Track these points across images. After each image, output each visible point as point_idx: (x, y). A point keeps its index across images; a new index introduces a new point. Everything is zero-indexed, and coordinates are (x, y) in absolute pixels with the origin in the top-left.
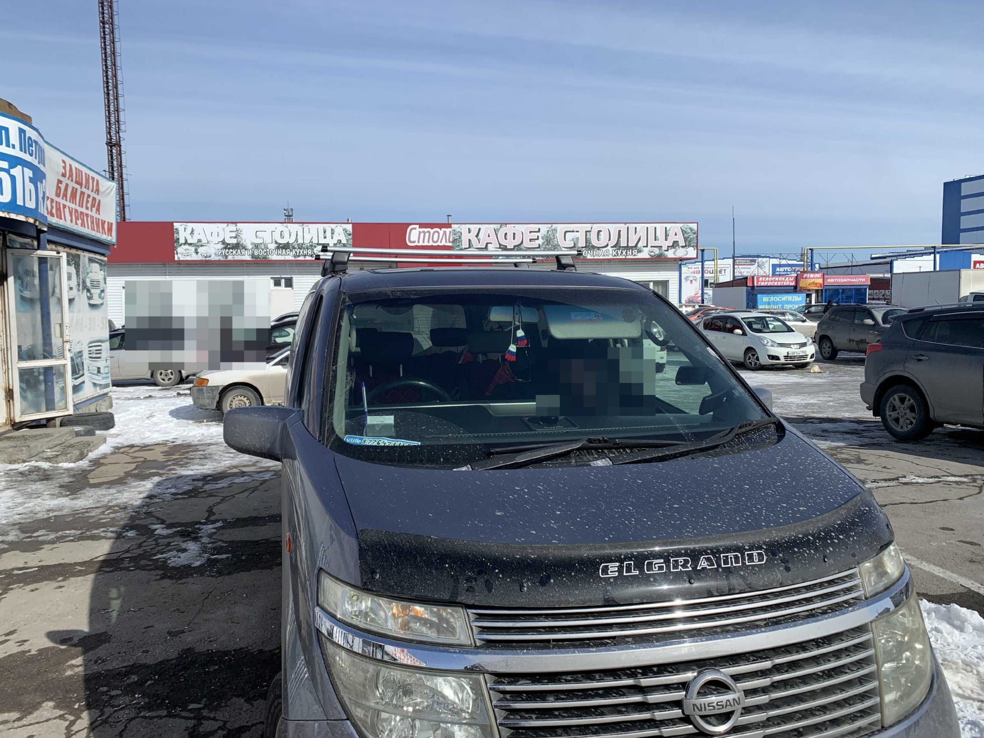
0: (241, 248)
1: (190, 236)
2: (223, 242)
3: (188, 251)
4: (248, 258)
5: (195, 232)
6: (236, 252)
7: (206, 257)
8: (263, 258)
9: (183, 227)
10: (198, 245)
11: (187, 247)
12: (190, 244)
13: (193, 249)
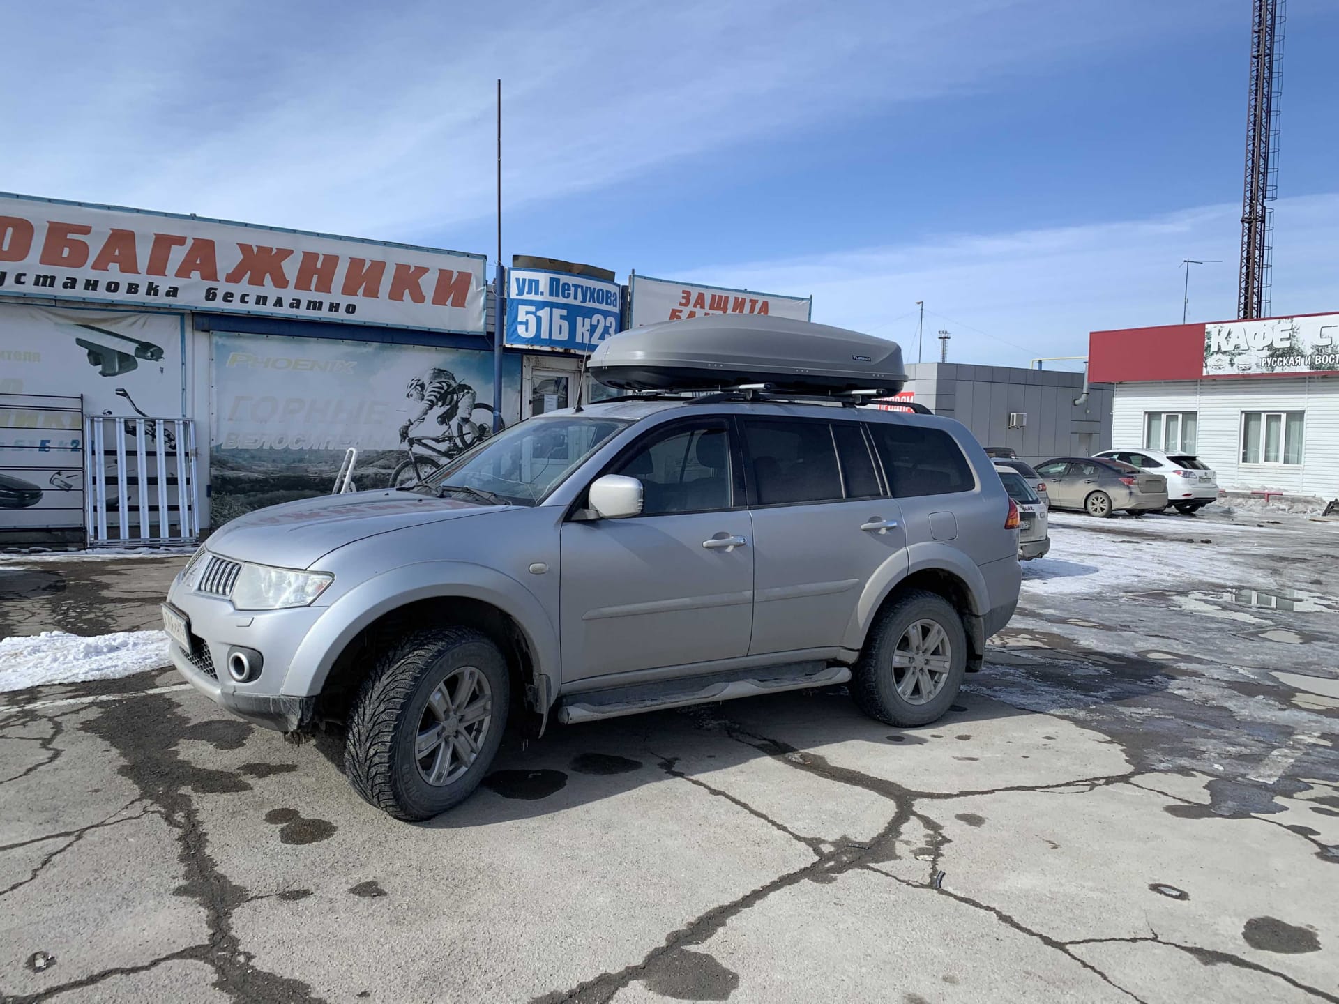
0: (1295, 354)
1: (1225, 341)
2: (1270, 347)
3: (1220, 362)
4: (1306, 369)
5: (1231, 336)
6: (1288, 362)
7: (1244, 370)
8: (1329, 368)
9: (1217, 329)
10: (1236, 352)
11: (1220, 356)
12: (1224, 353)
13: (1227, 358)
